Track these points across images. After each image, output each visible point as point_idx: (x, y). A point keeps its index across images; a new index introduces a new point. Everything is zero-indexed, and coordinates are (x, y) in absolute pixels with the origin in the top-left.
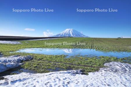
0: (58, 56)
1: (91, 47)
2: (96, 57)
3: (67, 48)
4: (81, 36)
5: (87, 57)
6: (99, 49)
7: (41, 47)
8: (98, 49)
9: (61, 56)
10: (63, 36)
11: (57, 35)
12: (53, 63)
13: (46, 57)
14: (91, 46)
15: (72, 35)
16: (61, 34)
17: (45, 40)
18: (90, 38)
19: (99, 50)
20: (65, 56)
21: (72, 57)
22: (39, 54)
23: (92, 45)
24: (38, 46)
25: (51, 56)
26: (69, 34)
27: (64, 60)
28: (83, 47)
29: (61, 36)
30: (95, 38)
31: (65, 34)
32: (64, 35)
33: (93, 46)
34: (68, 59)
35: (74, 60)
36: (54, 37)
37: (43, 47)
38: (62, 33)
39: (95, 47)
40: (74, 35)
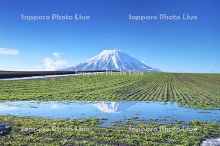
0: (81, 121)
1: (165, 97)
2: (181, 122)
3: (104, 99)
4: (139, 68)
6: (186, 102)
7: (35, 99)
8: (184, 101)
9: (88, 121)
10: (94, 69)
11: (78, 67)
12: (65, 141)
13: (47, 125)
14: (166, 93)
15: (117, 66)
16: (90, 63)
17: (45, 79)
18: (163, 73)
19: (187, 105)
20: (98, 122)
21: (118, 123)
22: (28, 118)
23: (168, 92)
24: (27, 96)
25: (60, 123)
26: (110, 65)
27: (97, 132)
28: (147, 97)
29: (88, 67)
30: (175, 74)
31: (98, 64)
32: (97, 67)
33: (170, 94)
34: (107, 130)
35: (121, 133)
36: (70, 70)
37: (41, 98)
38: (91, 60)
39: (176, 97)
40: (123, 67)
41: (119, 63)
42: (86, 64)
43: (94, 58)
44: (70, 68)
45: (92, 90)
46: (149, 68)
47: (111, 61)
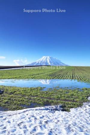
0: (34, 88)
1: (71, 77)
2: (78, 89)
3: (44, 79)
4: (59, 64)
5: (67, 89)
6: (81, 80)
7: (13, 78)
8: (80, 79)
9: (37, 88)
10: (39, 65)
11: (32, 64)
12: (27, 97)
13: (19, 90)
14: (72, 76)
15: (49, 64)
16: (37, 62)
17: (17, 69)
18: (70, 66)
19: (81, 81)
20: (41, 89)
21: (50, 89)
22: (11, 87)
23: (73, 75)
24: (10, 77)
25: (25, 89)
26: (46, 63)
27: (41, 93)
28: (63, 77)
29: (37, 64)
30: (76, 67)
31: (41, 62)
32: (41, 64)
33: (74, 76)
34: (45, 92)
35: (52, 94)
37: (16, 78)
38: (38, 61)
39: (76, 77)
40: (52, 64)
41: (50, 62)
42: (36, 62)
43: (39, 60)
44: (28, 64)
45: (38, 74)
46: (64, 64)
47: (47, 61)
